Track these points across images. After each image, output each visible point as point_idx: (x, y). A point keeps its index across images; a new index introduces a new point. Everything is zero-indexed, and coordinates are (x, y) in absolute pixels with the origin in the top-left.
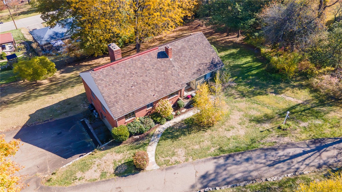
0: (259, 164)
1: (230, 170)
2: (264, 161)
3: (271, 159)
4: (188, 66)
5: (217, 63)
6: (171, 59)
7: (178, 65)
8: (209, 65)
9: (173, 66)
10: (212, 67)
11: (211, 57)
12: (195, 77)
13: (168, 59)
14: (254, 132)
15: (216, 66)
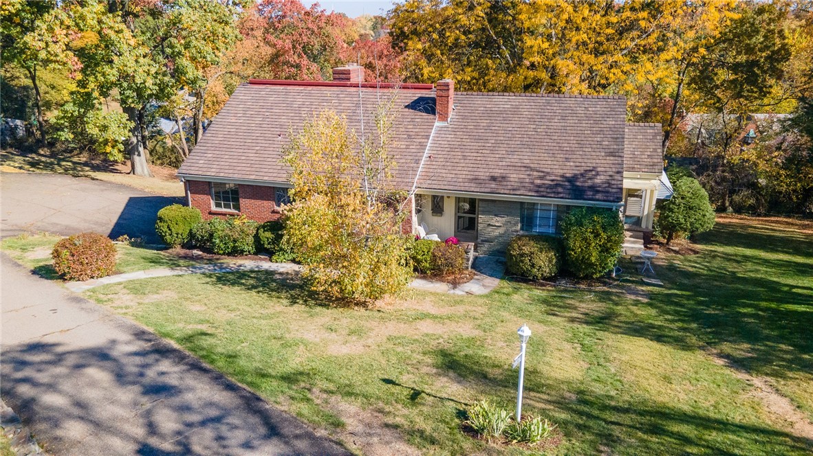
4: (479, 155)
5: (593, 188)
6: (437, 124)
7: (450, 143)
8: (552, 180)
9: (428, 137)
10: (560, 190)
11: (590, 164)
12: (467, 189)
13: (432, 116)
14: (367, 369)
15: (578, 192)
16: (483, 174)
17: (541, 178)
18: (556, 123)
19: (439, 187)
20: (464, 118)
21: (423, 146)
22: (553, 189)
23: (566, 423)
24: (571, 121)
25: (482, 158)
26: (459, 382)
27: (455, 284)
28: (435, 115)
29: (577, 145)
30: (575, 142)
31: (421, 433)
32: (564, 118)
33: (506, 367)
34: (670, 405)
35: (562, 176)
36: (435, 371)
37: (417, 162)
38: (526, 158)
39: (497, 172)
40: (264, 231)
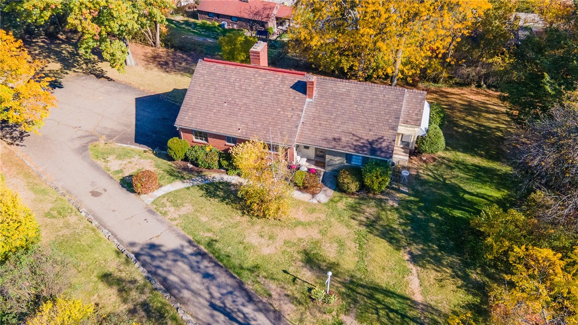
0: (207, 291)
1: (178, 266)
2: (217, 294)
3: (226, 301)
4: (328, 123)
5: (380, 149)
6: (308, 100)
7: (313, 114)
8: (362, 143)
9: (302, 111)
10: (365, 149)
11: (380, 134)
12: (320, 145)
13: (304, 96)
14: (277, 264)
15: (373, 151)
16: (330, 136)
17: (357, 141)
18: (368, 105)
19: (307, 143)
20: (321, 96)
21: (299, 117)
22: (361, 148)
23: (344, 293)
24: (376, 104)
25: (329, 126)
26: (310, 271)
27: (314, 194)
28: (306, 95)
29: (376, 121)
30: (375, 119)
31: (296, 298)
32: (372, 102)
33: (328, 261)
34: (380, 284)
35: (368, 140)
36: (302, 264)
37: (297, 127)
38: (350, 127)
39: (336, 136)
40: (223, 160)
